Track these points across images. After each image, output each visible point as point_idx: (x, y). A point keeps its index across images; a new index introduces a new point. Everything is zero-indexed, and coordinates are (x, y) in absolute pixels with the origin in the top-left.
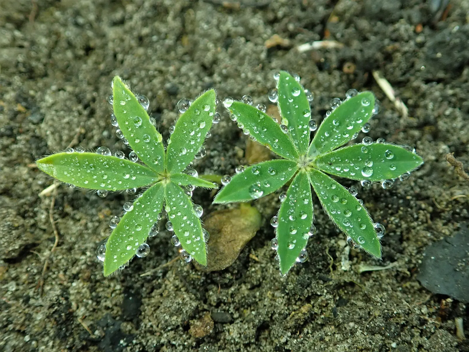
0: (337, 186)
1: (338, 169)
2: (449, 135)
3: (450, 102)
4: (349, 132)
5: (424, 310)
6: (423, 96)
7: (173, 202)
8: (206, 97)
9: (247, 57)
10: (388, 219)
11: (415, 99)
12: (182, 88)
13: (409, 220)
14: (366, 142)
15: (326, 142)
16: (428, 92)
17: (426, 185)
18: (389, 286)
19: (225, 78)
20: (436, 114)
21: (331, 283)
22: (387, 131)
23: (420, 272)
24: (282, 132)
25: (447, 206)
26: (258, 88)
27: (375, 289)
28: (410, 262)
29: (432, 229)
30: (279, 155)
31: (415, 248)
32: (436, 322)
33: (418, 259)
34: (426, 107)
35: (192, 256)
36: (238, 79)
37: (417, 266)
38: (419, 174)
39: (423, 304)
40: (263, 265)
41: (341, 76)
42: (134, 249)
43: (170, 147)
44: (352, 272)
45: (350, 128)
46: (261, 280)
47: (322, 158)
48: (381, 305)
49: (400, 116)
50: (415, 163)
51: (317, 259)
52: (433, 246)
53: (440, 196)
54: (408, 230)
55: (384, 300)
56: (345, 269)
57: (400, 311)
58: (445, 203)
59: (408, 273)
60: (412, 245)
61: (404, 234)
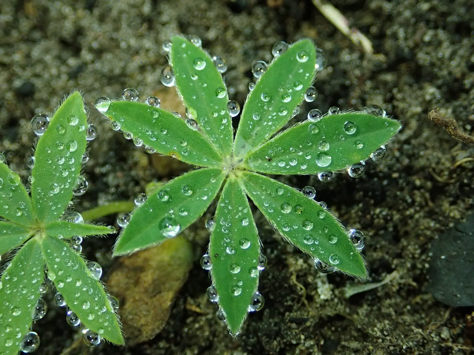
0: (285, 189)
1: (282, 165)
2: (436, 70)
3: (428, 22)
4: (286, 107)
5: (445, 334)
6: (390, 18)
7: (57, 263)
8: (70, 104)
9: (124, 17)
10: (372, 212)
11: (379, 25)
12: (38, 83)
13: (401, 207)
14: (313, 117)
15: (258, 129)
16: (395, 12)
17: (416, 151)
18: (391, 309)
19: (99, 53)
20: (411, 43)
21: (308, 324)
22: (347, 83)
23: (430, 281)
24: (190, 130)
25: (451, 177)
26: (148, 58)
27: (372, 316)
28: (414, 267)
29: (436, 213)
30: (193, 163)
31: (417, 247)
32: (464, 348)
33: (425, 261)
34: (395, 36)
35: (101, 335)
36: (117, 51)
37: (424, 272)
38: (403, 137)
39: (442, 325)
40: (210, 316)
41: (266, 14)
42: (17, 344)
43: (35, 187)
44: (336, 300)
45: (287, 100)
46: (211, 338)
47: (256, 153)
48: (383, 342)
49: (362, 55)
50: (390, 131)
51: (283, 293)
52: (441, 239)
53: (438, 163)
54: (404, 221)
55: (386, 333)
56: (326, 298)
57: (411, 343)
58: (446, 173)
59: (414, 284)
60: (412, 243)
61: (399, 227)
